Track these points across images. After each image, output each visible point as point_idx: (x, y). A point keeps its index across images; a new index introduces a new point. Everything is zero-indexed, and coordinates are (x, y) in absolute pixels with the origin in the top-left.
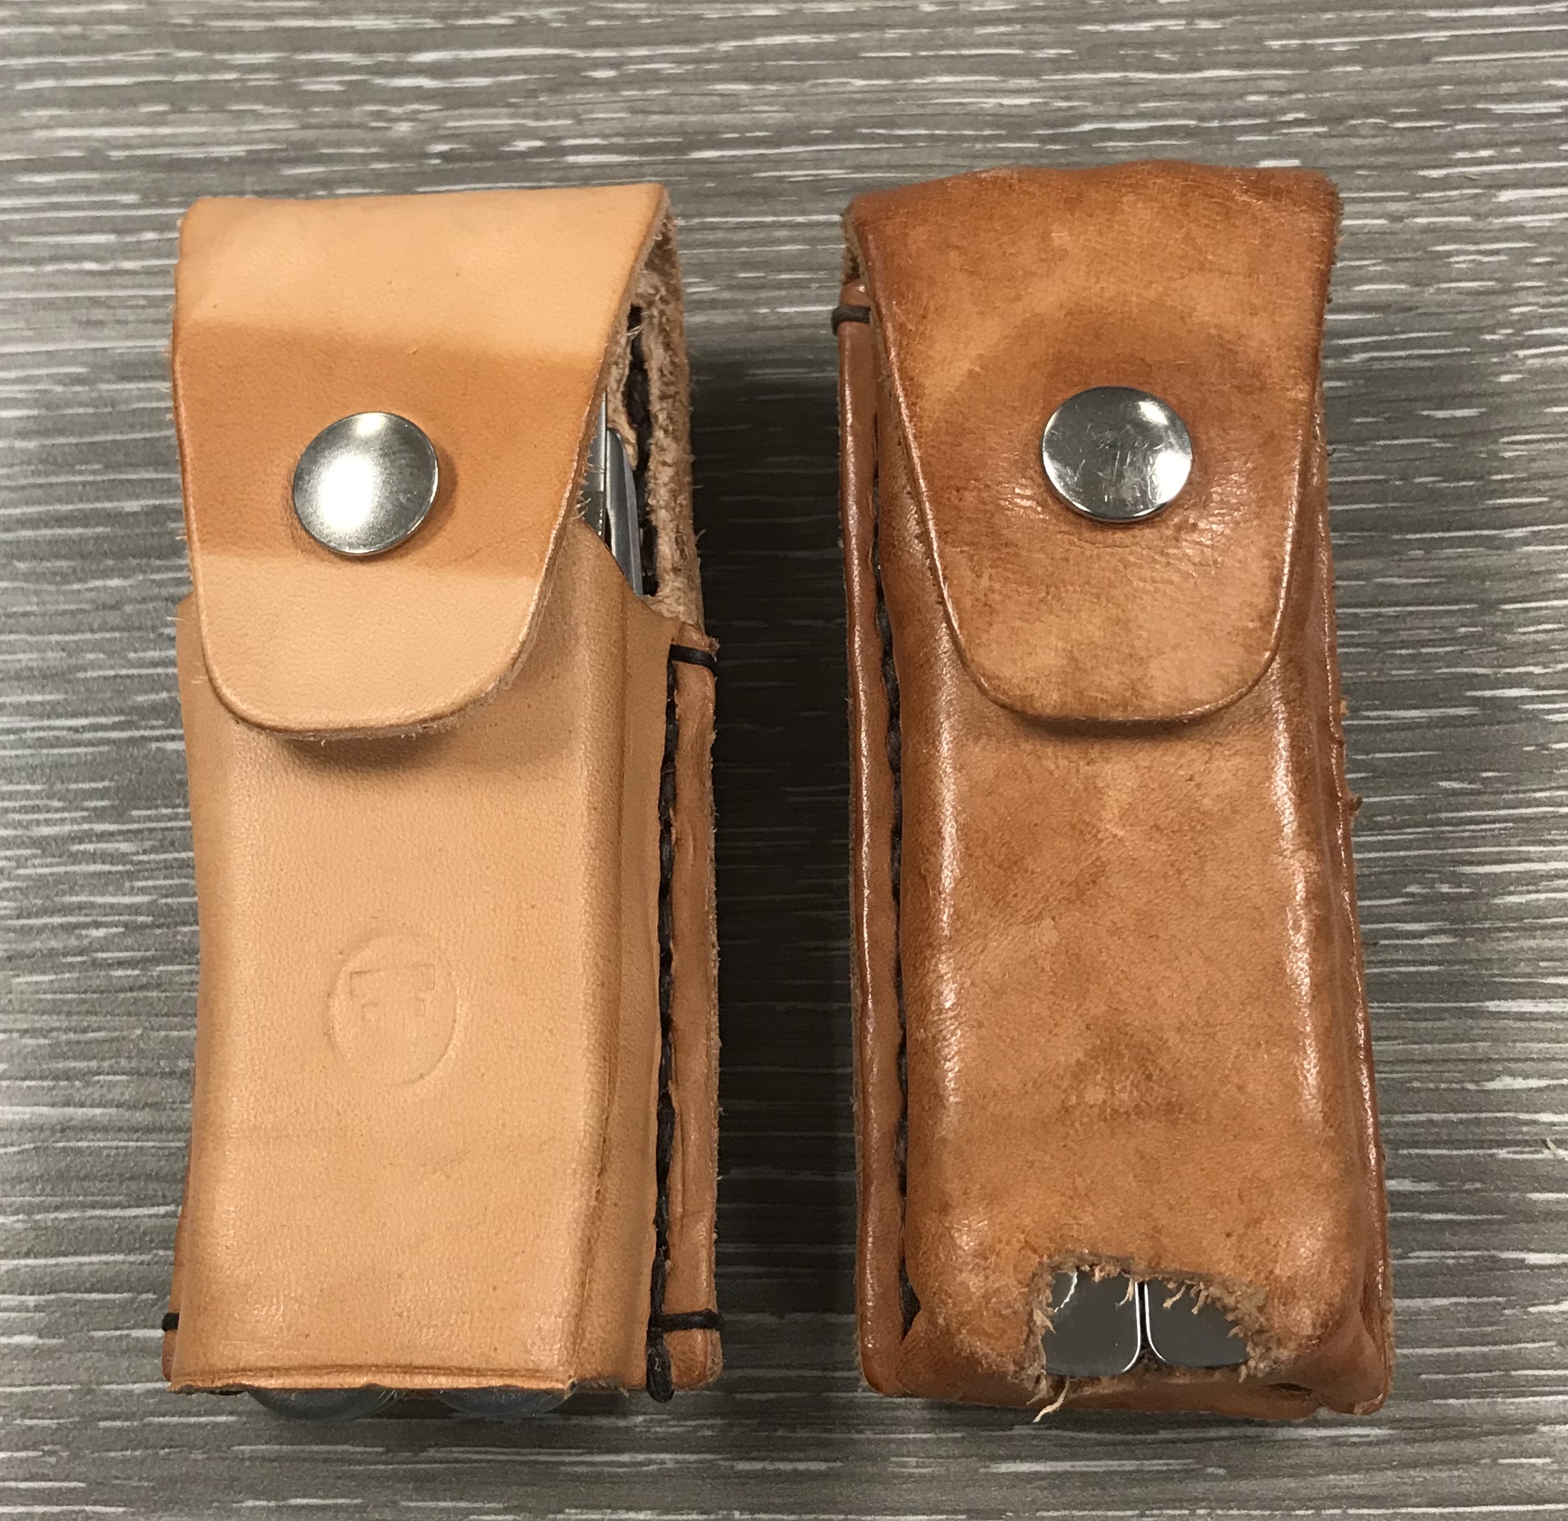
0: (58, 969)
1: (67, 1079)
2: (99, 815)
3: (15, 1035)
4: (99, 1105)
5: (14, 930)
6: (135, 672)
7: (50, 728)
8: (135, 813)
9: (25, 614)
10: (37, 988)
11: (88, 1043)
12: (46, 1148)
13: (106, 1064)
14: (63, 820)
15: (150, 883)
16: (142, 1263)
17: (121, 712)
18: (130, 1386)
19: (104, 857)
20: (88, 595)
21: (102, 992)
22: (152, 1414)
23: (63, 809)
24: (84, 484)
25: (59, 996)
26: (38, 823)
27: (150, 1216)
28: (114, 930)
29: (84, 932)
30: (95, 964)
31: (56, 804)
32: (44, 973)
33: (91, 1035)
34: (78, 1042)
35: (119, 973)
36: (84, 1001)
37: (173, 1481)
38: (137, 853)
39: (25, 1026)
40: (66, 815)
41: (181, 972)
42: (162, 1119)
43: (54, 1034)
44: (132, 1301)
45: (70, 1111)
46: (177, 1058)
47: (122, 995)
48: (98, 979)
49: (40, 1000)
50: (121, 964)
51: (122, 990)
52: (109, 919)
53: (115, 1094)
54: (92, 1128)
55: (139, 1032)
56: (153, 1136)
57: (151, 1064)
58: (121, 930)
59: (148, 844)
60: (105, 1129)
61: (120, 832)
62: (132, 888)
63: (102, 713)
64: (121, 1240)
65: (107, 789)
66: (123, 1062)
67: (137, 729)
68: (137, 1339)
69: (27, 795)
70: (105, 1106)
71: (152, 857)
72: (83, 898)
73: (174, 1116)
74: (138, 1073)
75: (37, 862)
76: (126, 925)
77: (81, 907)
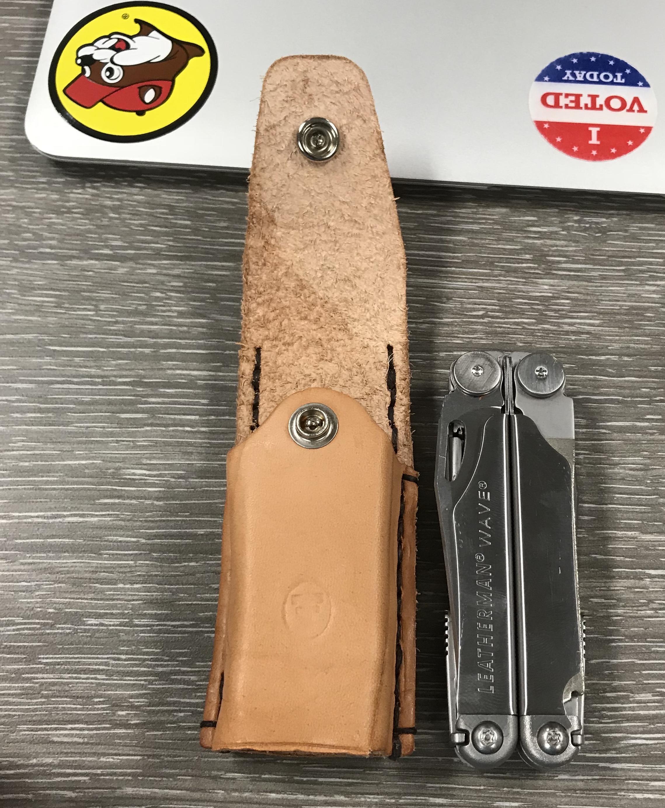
0: (165, 729)
1: (167, 777)
2: (184, 664)
3: (146, 757)
7: (165, 625)
8: (197, 663)
9: (156, 576)
11: (176, 762)
13: (183, 771)
14: (168, 665)
17: (192, 620)
19: (185, 682)
20: (182, 569)
21: (182, 740)
23: (168, 661)
25: (164, 741)
28: (188, 714)
29: (175, 714)
30: (180, 728)
31: (165, 658)
32: (158, 731)
33: (177, 759)
34: (171, 761)
35: (190, 732)
36: (174, 744)
38: (197, 681)
39: (150, 753)
40: (169, 663)
43: (162, 757)
47: (190, 742)
48: (179, 734)
49: (156, 742)
50: (189, 728)
52: (186, 709)
55: (196, 758)
56: (201, 803)
57: (200, 772)
58: (190, 713)
59: (202, 677)
60: (181, 800)
61: (191, 672)
62: (195, 696)
63: (186, 620)
65: (186, 653)
66: (190, 771)
67: (200, 627)
69: (154, 653)
70: (181, 790)
72: (175, 699)
73: (210, 795)
74: (196, 776)
75: (157, 682)
76: (192, 712)
77: (174, 703)
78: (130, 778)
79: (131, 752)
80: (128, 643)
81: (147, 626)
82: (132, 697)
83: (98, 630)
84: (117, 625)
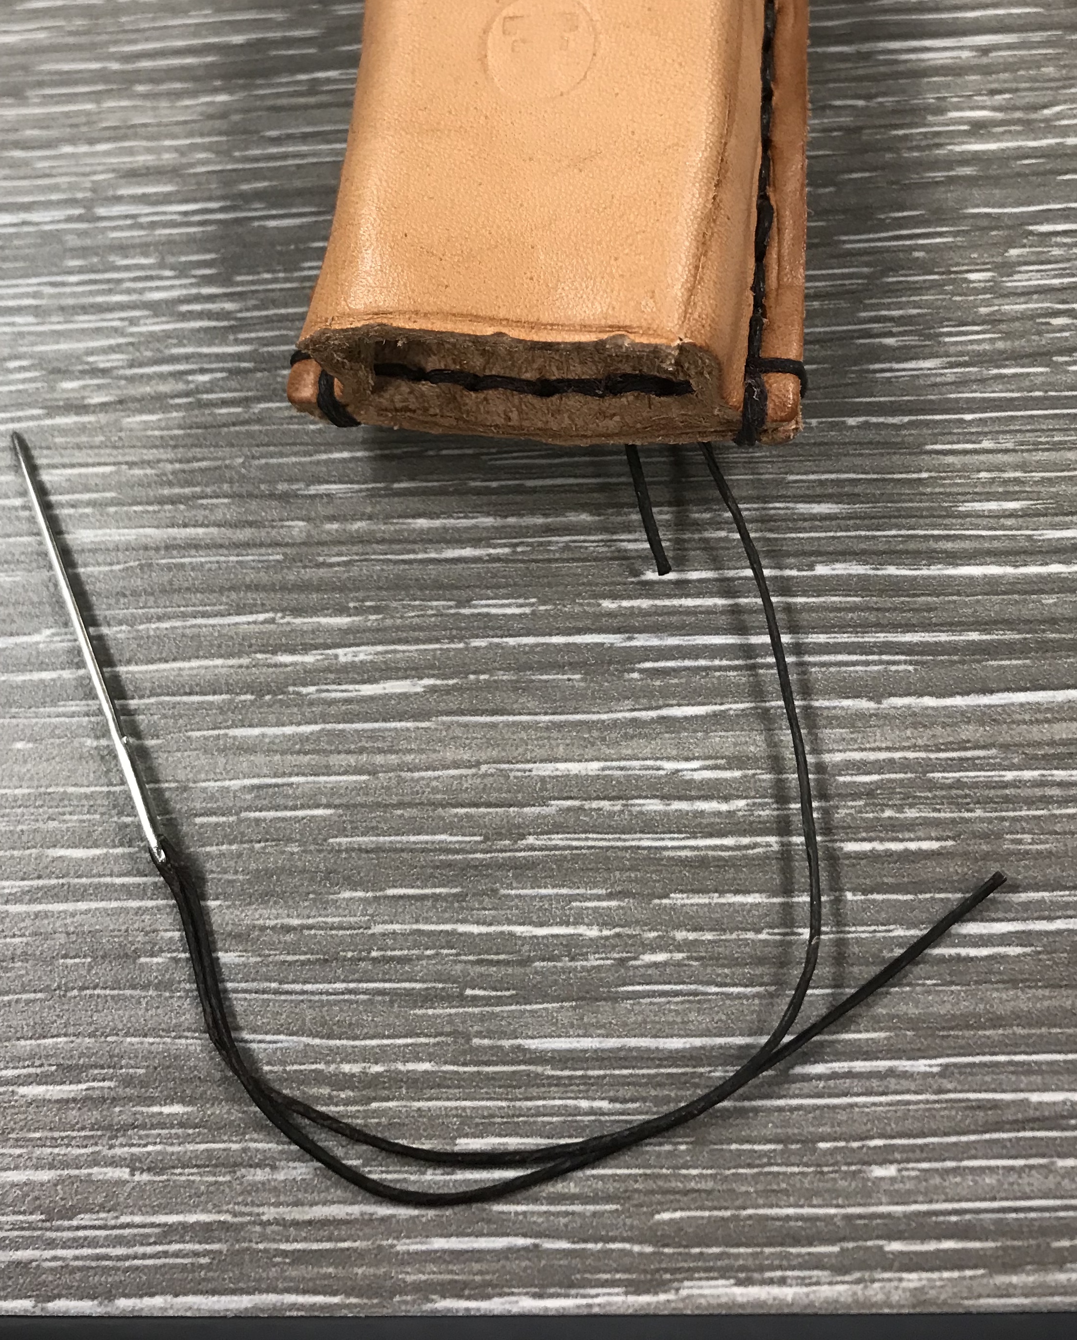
0: (165, 409)
1: (173, 503)
2: (206, 281)
3: (124, 467)
4: (202, 525)
5: (126, 378)
6: (240, 166)
7: (164, 213)
8: (239, 278)
9: (145, 125)
10: (146, 425)
11: (192, 471)
12: (151, 565)
13: (209, 490)
14: (172, 287)
15: (253, 335)
16: (241, 666)
17: (225, 198)
18: (227, 783)
19: (211, 315)
20: (199, 109)
21: (207, 428)
22: (249, 809)
23: (174, 278)
24: (197, 25)
25: (165, 433)
26: (151, 289)
27: (249, 623)
28: (219, 375)
29: (190, 378)
30: (202, 405)
31: (168, 273)
32: (153, 413)
33: (196, 465)
34: (184, 471)
35: (224, 411)
36: (189, 435)
37: (269, 873)
38: (240, 311)
39: (134, 459)
40: (177, 282)
41: (280, 408)
42: (262, 534)
43: (161, 465)
44: (231, 701)
45: (174, 532)
46: (277, 482)
47: (225, 430)
48: (199, 417)
49: (148, 436)
50: (225, 403)
51: (224, 425)
52: (214, 366)
53: (218, 515)
54: (194, 545)
55: (241, 460)
56: (254, 551)
57: (250, 488)
58: (224, 375)
59: (251, 302)
60: (208, 547)
61: (225, 295)
62: (236, 340)
63: (210, 199)
64: (220, 646)
65: (213, 260)
66: (226, 487)
67: (243, 211)
68: (235, 738)
69: (141, 267)
70: (207, 526)
71: (256, 314)
72: (190, 350)
73: (274, 532)
74: (241, 496)
75: (148, 321)
76: (230, 371)
77: (187, 358)
78: (88, 510)
79: (90, 460)
80: (83, 252)
81: (126, 217)
82: (91, 352)
83: (17, 235)
84: (59, 222)
